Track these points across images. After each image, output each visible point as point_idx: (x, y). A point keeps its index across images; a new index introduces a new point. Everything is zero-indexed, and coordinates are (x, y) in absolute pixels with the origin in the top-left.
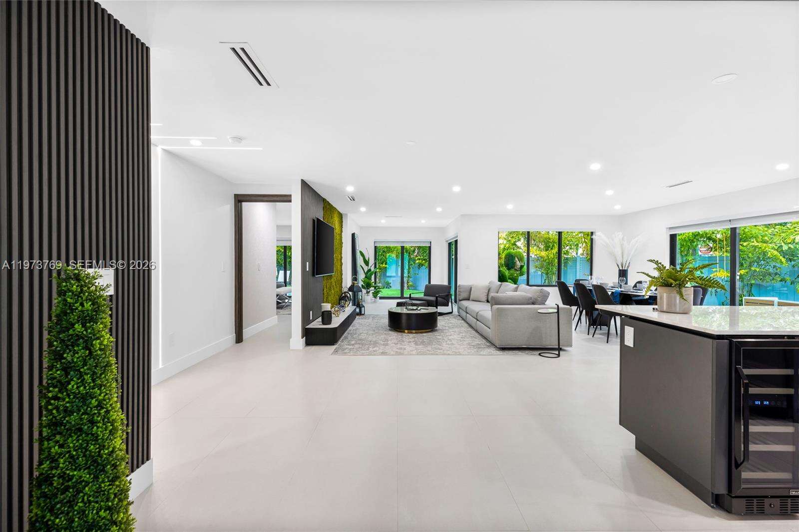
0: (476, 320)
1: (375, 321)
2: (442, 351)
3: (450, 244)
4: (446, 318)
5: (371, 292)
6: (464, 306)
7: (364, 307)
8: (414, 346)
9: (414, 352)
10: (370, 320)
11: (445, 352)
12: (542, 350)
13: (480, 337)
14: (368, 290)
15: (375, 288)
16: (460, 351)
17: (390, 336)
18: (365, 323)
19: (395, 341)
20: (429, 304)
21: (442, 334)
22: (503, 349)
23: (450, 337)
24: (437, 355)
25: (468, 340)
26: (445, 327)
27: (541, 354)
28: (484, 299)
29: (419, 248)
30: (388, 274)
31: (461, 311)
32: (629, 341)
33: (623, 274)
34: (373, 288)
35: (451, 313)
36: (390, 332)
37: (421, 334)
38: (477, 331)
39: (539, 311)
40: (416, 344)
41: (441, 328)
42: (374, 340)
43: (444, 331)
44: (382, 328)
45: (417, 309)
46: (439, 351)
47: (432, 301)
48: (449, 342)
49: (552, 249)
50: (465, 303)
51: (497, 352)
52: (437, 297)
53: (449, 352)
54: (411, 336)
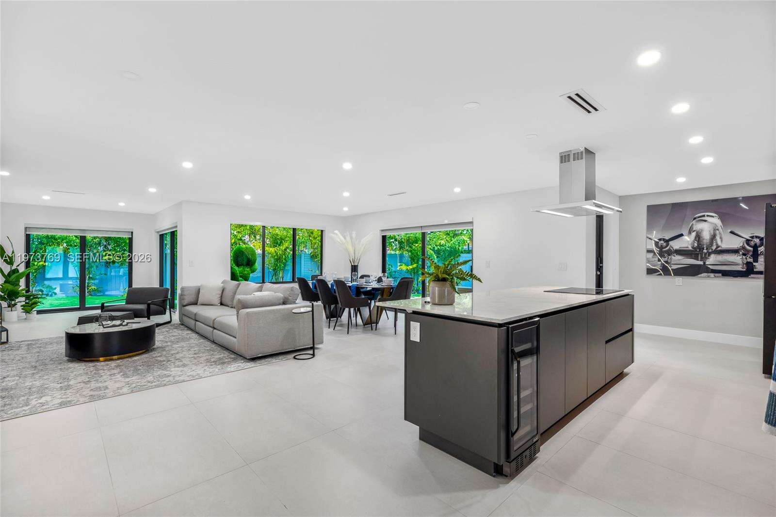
0: (212, 329)
1: (35, 351)
2: (171, 379)
3: (162, 237)
4: (164, 330)
5: (19, 305)
6: (192, 313)
7: (7, 331)
8: (123, 379)
9: (125, 390)
10: (23, 351)
11: (177, 379)
12: (294, 352)
13: (219, 349)
14: (13, 302)
15: (27, 298)
16: (199, 372)
17: (72, 372)
18: (12, 357)
19: (85, 378)
20: (137, 314)
21: (164, 353)
22: (254, 359)
23: (178, 356)
24: (165, 385)
25: (204, 356)
26: (167, 342)
27: (296, 357)
28: (217, 301)
29: (107, 239)
30: (48, 276)
31: (185, 319)
32: (415, 336)
33: (354, 269)
34: (23, 299)
35: (169, 322)
36: (71, 365)
37: (130, 359)
38: (214, 342)
39: (294, 311)
40: (125, 375)
41: (160, 345)
42: (38, 383)
43: (167, 349)
44: (51, 360)
45: (121, 325)
46: (167, 379)
47: (142, 310)
48: (177, 363)
49: (279, 245)
50: (193, 309)
51: (248, 364)
52: (149, 305)
53: (181, 378)
54: (113, 364)
